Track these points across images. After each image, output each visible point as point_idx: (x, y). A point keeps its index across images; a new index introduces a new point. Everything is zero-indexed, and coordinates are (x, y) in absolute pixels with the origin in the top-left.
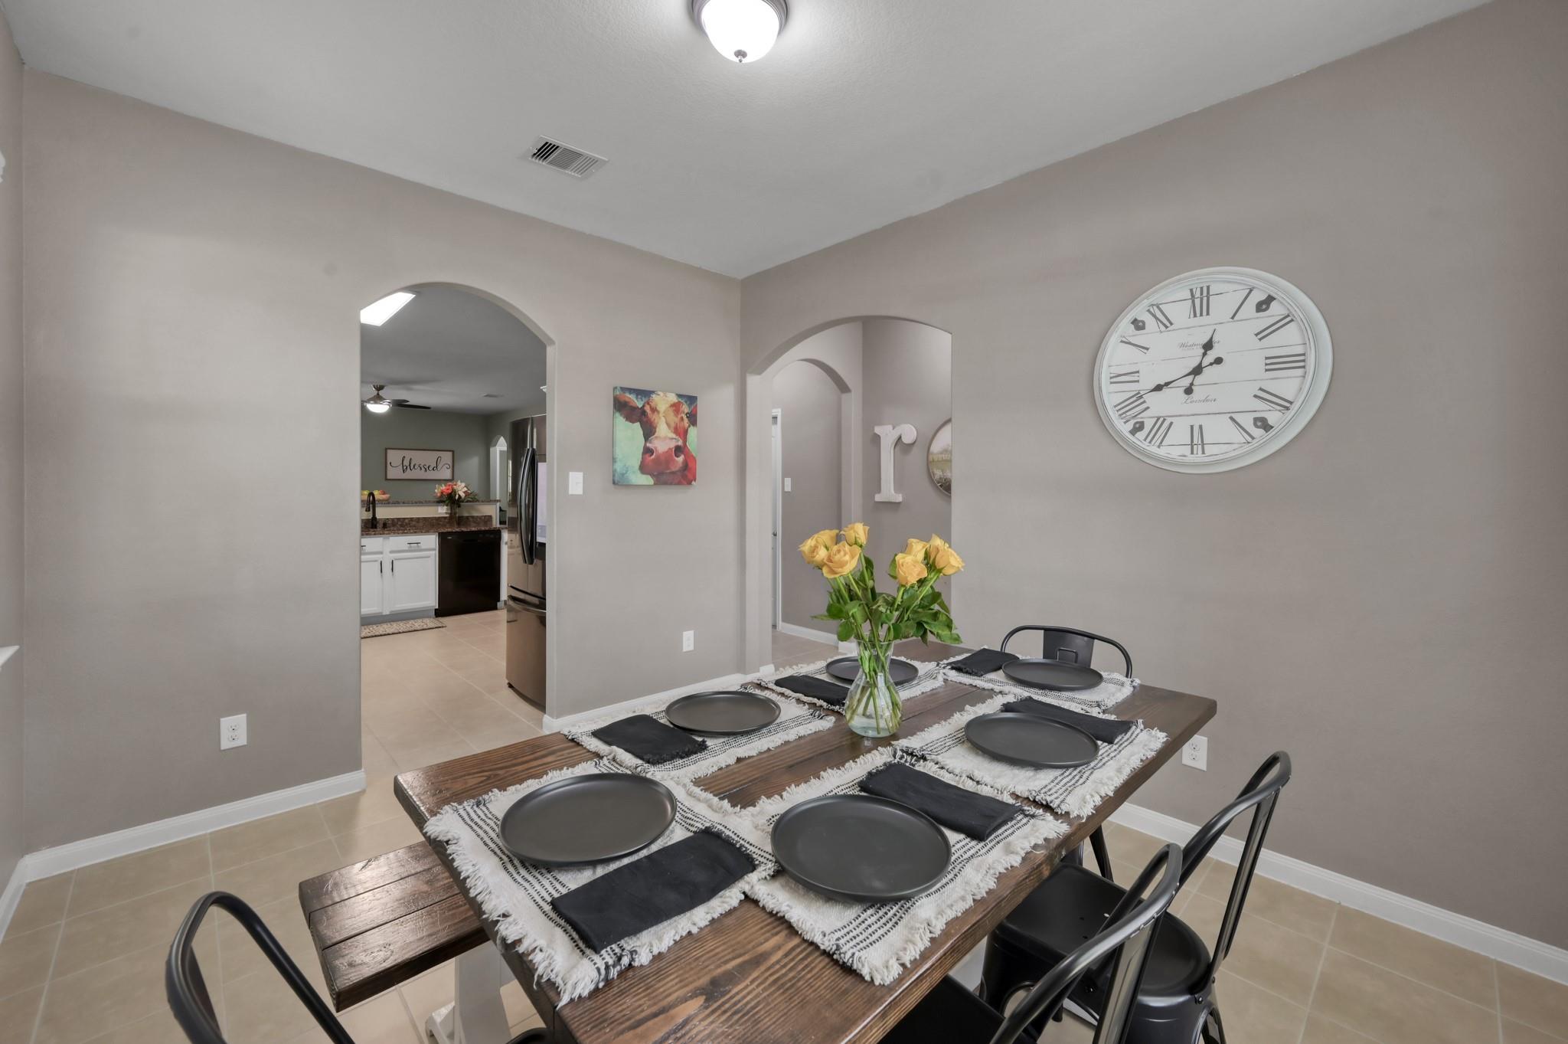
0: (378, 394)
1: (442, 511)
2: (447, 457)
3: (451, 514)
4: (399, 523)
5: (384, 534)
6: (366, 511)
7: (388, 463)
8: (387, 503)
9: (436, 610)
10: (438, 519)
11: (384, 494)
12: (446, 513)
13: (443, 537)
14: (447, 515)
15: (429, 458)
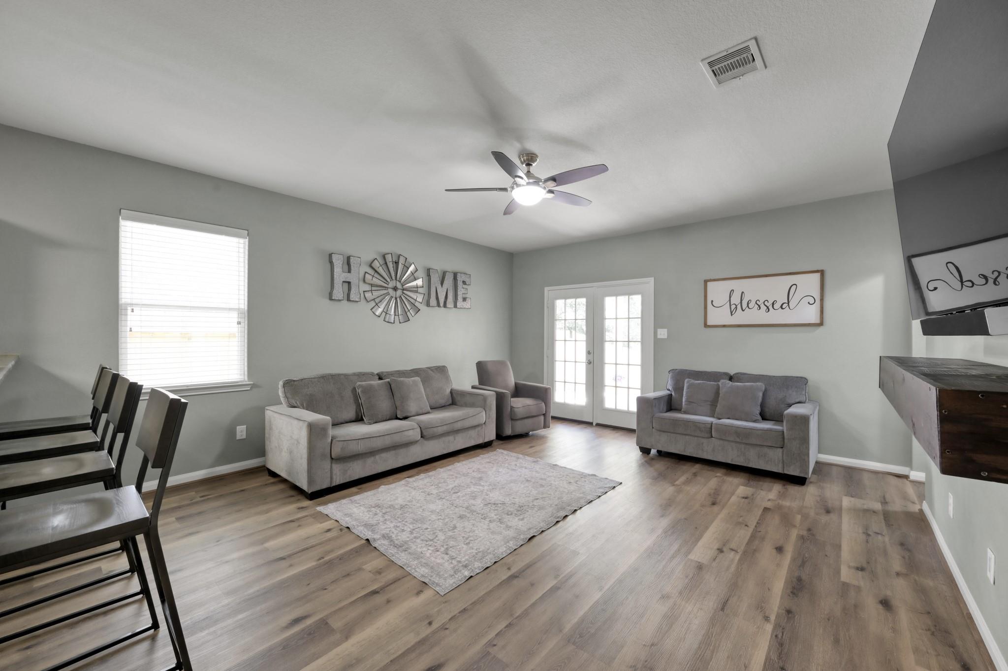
2: (809, 284)
7: (709, 302)
15: (775, 289)
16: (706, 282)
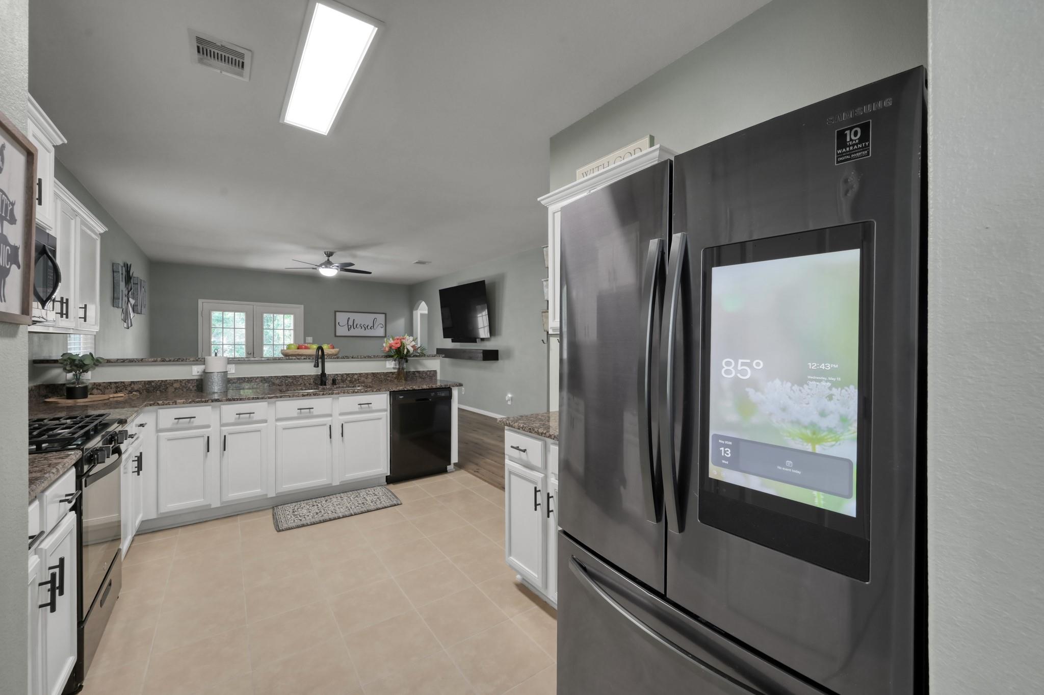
0: (328, 260)
1: (390, 366)
2: (381, 318)
3: (399, 369)
4: (349, 379)
5: (332, 394)
6: (315, 366)
7: (337, 324)
8: (336, 357)
9: (387, 477)
10: (386, 374)
11: (333, 348)
12: (394, 368)
13: (393, 394)
14: (396, 371)
15: (367, 319)
16: (335, 312)
